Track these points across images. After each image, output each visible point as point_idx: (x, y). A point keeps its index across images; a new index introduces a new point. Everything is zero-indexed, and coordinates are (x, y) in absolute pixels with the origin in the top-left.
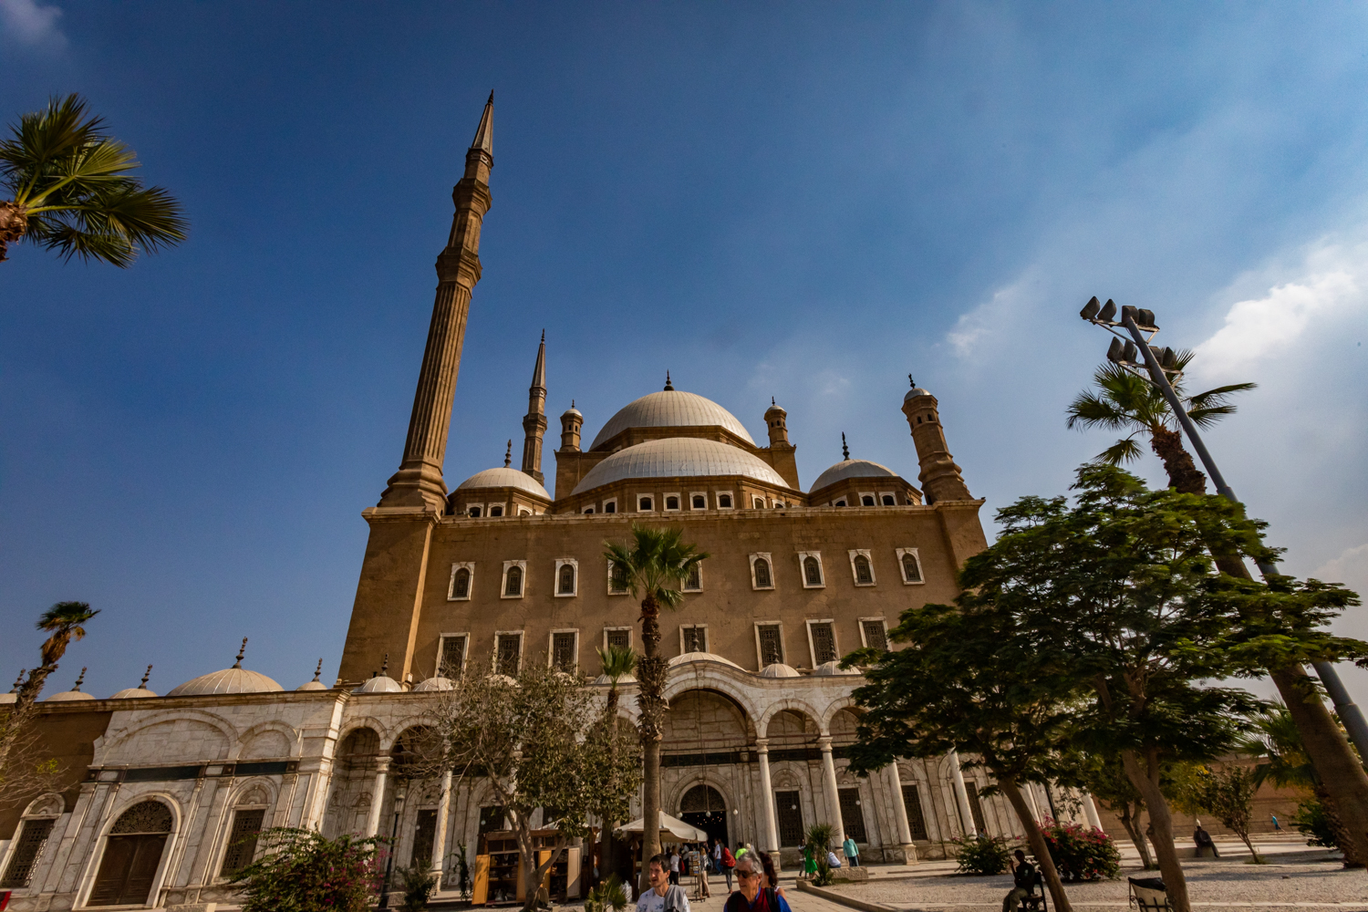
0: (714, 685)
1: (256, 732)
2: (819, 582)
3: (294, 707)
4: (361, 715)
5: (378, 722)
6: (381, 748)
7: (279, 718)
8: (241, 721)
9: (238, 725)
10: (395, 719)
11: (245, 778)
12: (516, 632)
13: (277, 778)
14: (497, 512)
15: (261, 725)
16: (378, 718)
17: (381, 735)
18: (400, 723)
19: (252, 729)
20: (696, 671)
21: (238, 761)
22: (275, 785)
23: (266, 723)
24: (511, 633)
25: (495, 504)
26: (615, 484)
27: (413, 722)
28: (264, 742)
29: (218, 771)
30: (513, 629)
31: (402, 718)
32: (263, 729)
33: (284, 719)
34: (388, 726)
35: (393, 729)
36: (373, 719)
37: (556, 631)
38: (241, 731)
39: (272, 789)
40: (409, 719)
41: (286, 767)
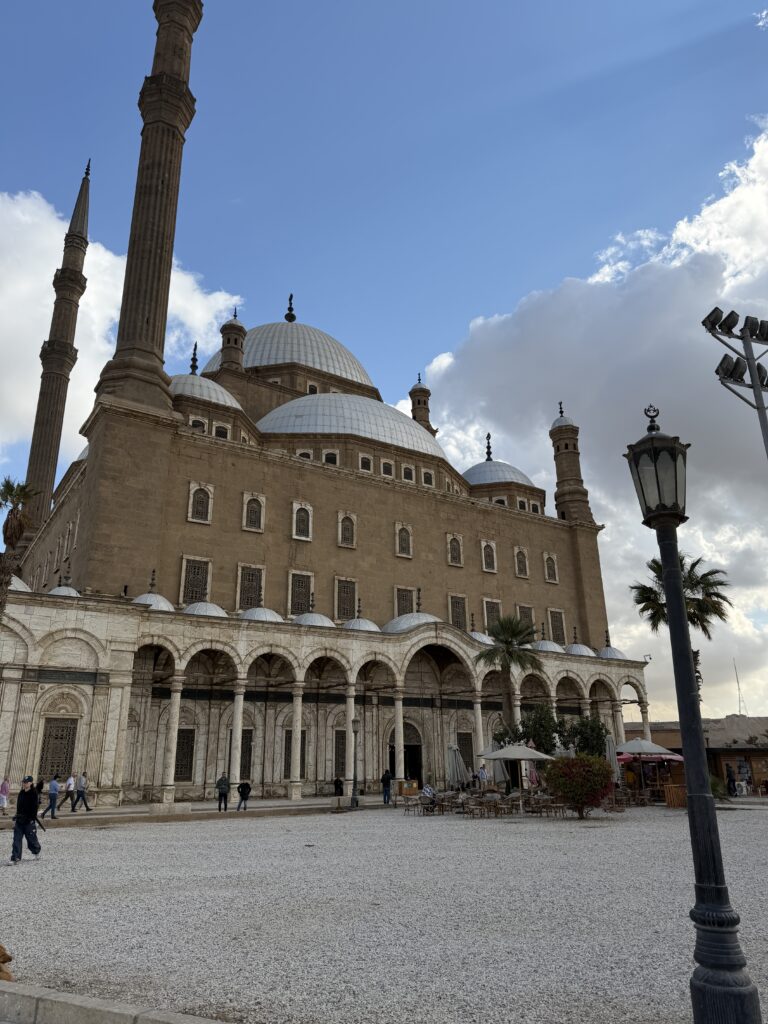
0: (448, 644)
1: (57, 637)
2: (493, 568)
3: (96, 617)
4: (152, 633)
5: (171, 642)
6: (177, 667)
7: (80, 626)
8: (37, 624)
9: (32, 627)
10: (187, 640)
11: (51, 685)
12: (259, 566)
13: (88, 689)
14: (221, 433)
15: (61, 631)
16: (170, 638)
17: (175, 655)
18: (194, 645)
19: (51, 634)
20: (436, 630)
21: (40, 666)
22: (84, 695)
23: (66, 630)
24: (253, 566)
25: (221, 424)
26: (339, 436)
27: (207, 646)
28: (65, 650)
29: (17, 675)
30: (254, 563)
31: (193, 641)
32: (64, 635)
33: (86, 628)
34: (180, 647)
35: (187, 650)
36: (166, 639)
37: (294, 572)
38: (39, 635)
39: (82, 699)
40: (202, 642)
41: (96, 678)
